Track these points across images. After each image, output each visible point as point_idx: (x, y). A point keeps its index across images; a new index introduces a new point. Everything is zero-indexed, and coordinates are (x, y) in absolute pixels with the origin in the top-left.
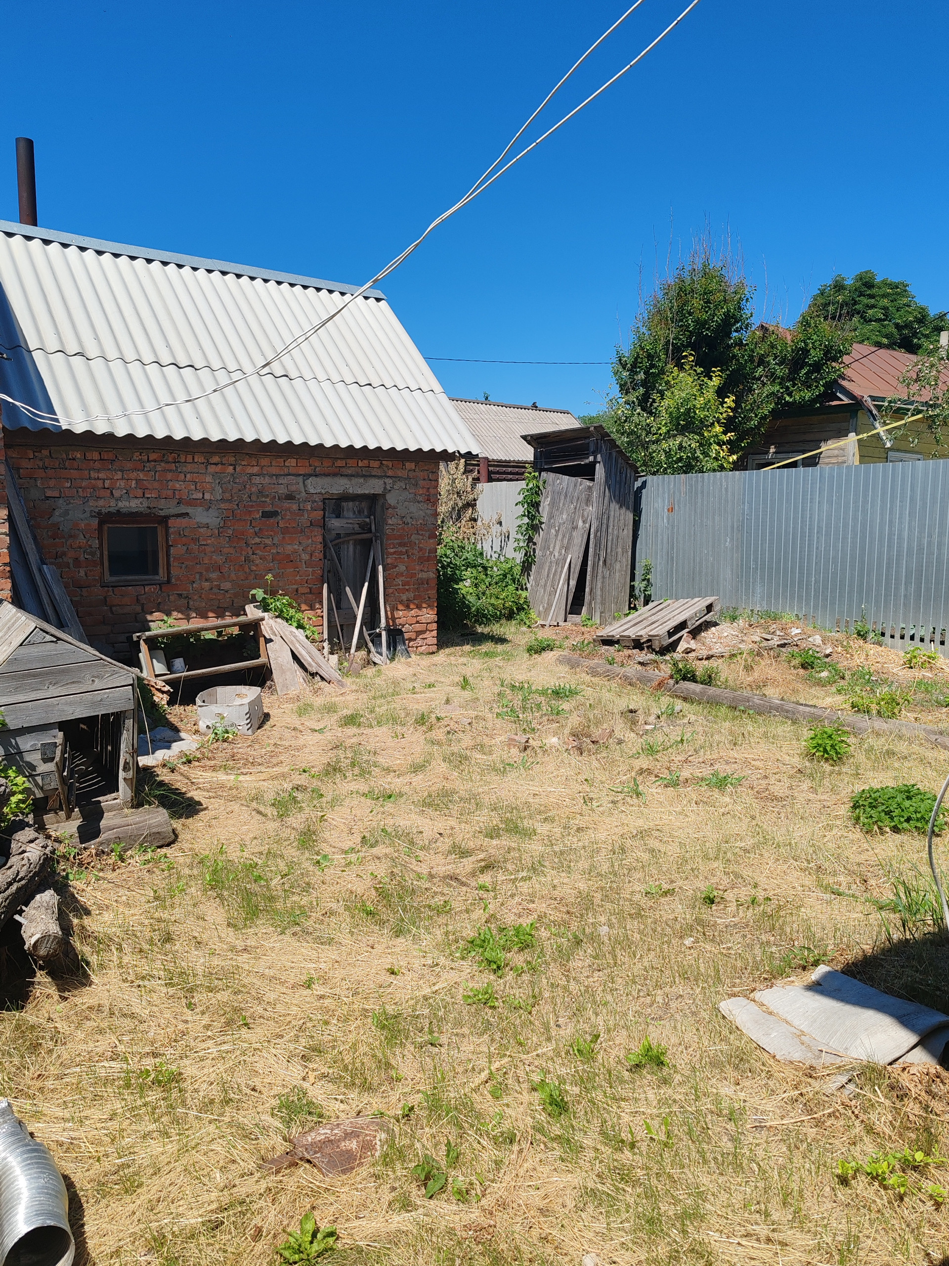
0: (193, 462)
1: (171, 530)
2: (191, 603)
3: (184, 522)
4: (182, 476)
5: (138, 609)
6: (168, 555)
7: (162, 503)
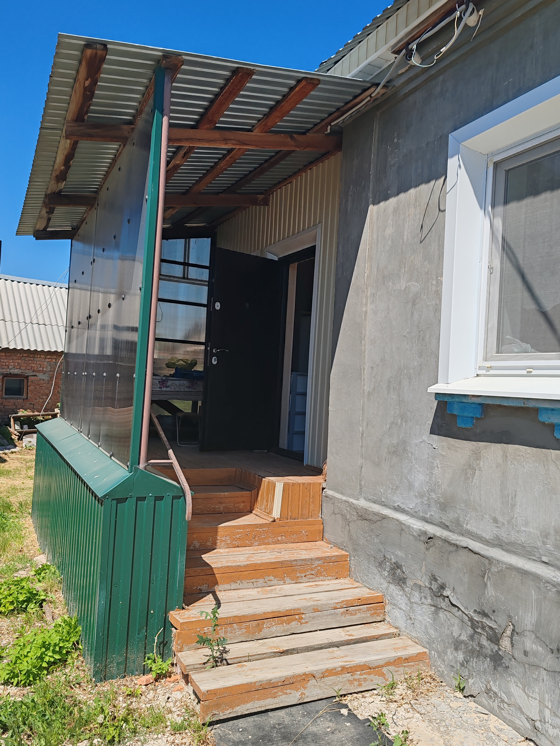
0: (40, 357)
1: (29, 381)
2: (35, 406)
3: (34, 378)
4: (35, 362)
5: (14, 407)
6: (27, 389)
7: (27, 371)
